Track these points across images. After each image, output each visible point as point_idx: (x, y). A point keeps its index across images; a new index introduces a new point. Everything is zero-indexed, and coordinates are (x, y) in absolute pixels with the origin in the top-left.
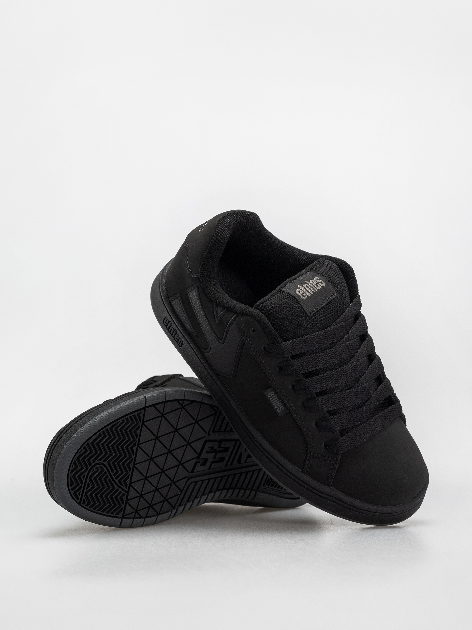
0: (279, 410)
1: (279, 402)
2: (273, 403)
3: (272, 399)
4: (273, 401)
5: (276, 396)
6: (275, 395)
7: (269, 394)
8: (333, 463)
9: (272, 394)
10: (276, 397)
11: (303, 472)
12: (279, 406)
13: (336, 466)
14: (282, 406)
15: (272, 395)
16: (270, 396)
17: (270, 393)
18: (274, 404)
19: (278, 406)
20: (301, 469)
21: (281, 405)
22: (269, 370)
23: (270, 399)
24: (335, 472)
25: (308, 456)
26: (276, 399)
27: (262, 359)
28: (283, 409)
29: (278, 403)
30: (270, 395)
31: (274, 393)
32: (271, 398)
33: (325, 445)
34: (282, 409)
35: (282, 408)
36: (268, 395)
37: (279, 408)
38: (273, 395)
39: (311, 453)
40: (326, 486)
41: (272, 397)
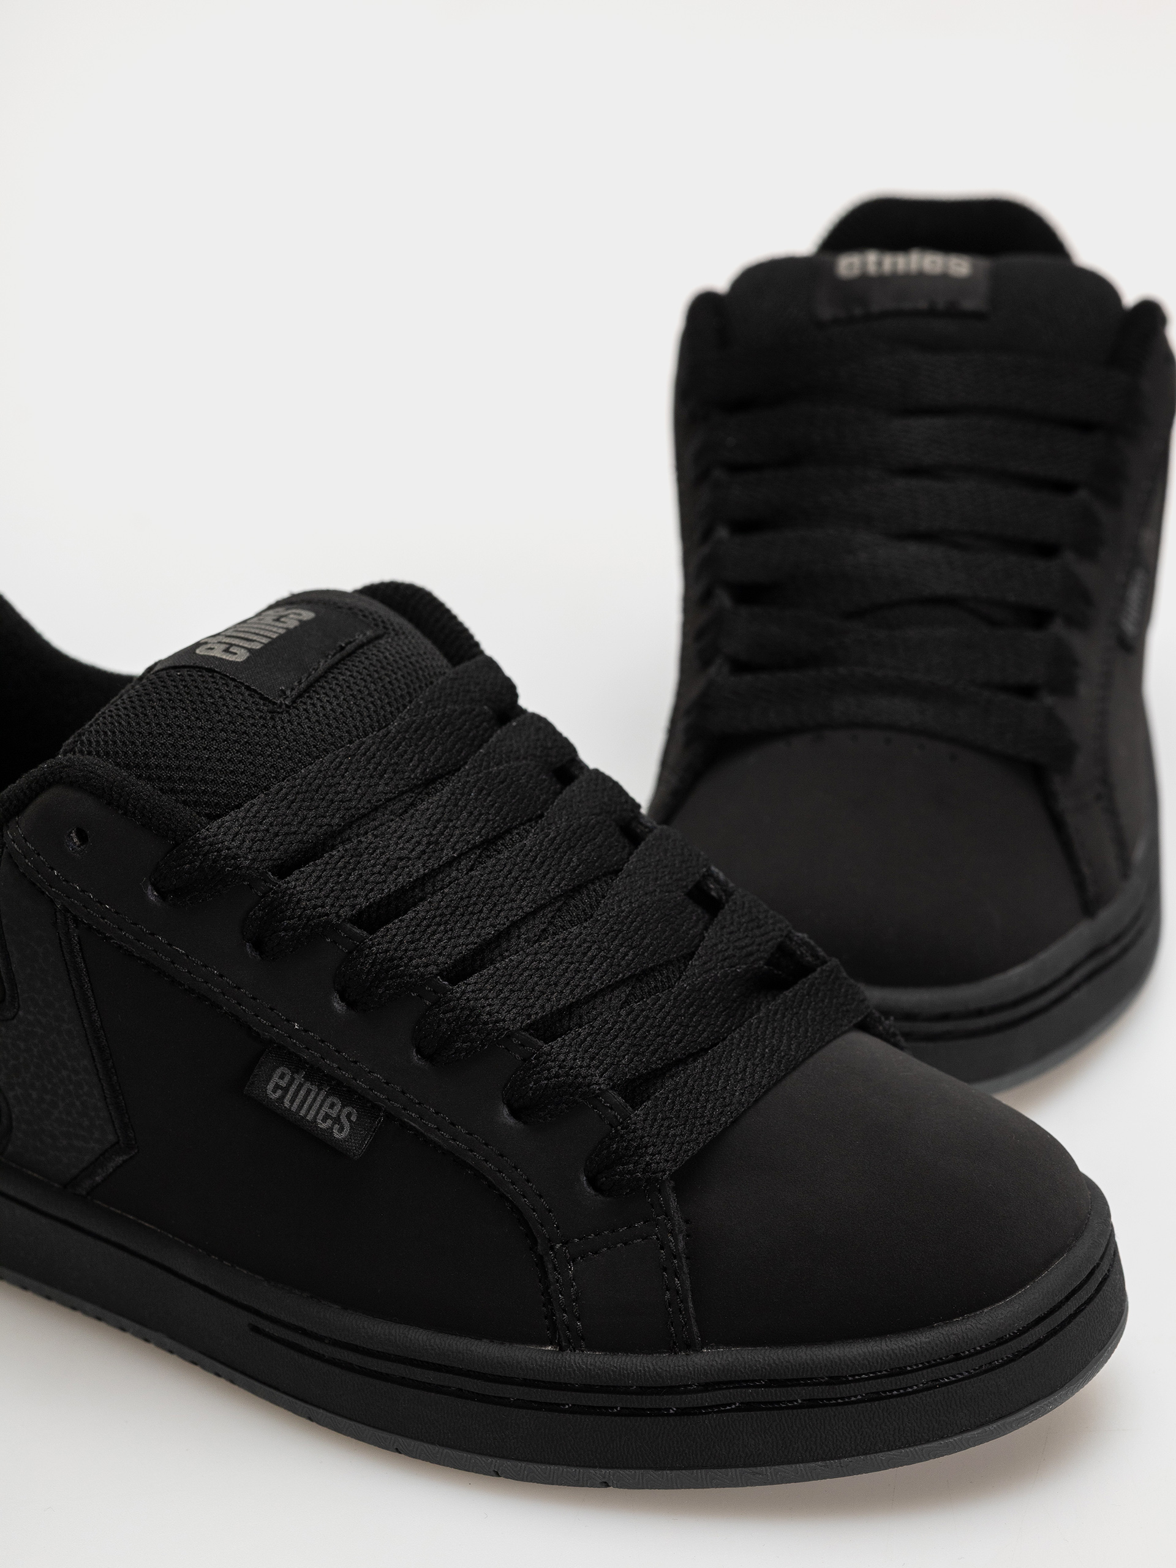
0: (341, 1130)
1: (326, 1097)
2: (302, 1113)
3: (292, 1101)
4: (300, 1107)
5: (299, 1079)
6: (296, 1076)
7: (271, 1086)
8: (658, 1239)
9: (282, 1077)
10: (305, 1082)
11: (562, 1349)
12: (334, 1113)
13: (676, 1239)
14: (343, 1107)
15: (283, 1084)
16: (279, 1092)
17: (275, 1078)
18: (309, 1117)
19: (327, 1117)
20: (551, 1344)
21: (339, 1106)
22: (221, 976)
23: (287, 1103)
24: (686, 1270)
25: (550, 1266)
26: (309, 1092)
27: (169, 944)
28: (354, 1118)
29: (323, 1101)
30: (277, 1087)
31: (287, 1071)
32: (289, 1096)
33: (592, 1182)
34: (350, 1121)
35: (349, 1116)
36: (269, 1092)
37: (337, 1120)
38: (287, 1079)
39: (552, 1248)
40: (680, 1351)
41: (286, 1090)
